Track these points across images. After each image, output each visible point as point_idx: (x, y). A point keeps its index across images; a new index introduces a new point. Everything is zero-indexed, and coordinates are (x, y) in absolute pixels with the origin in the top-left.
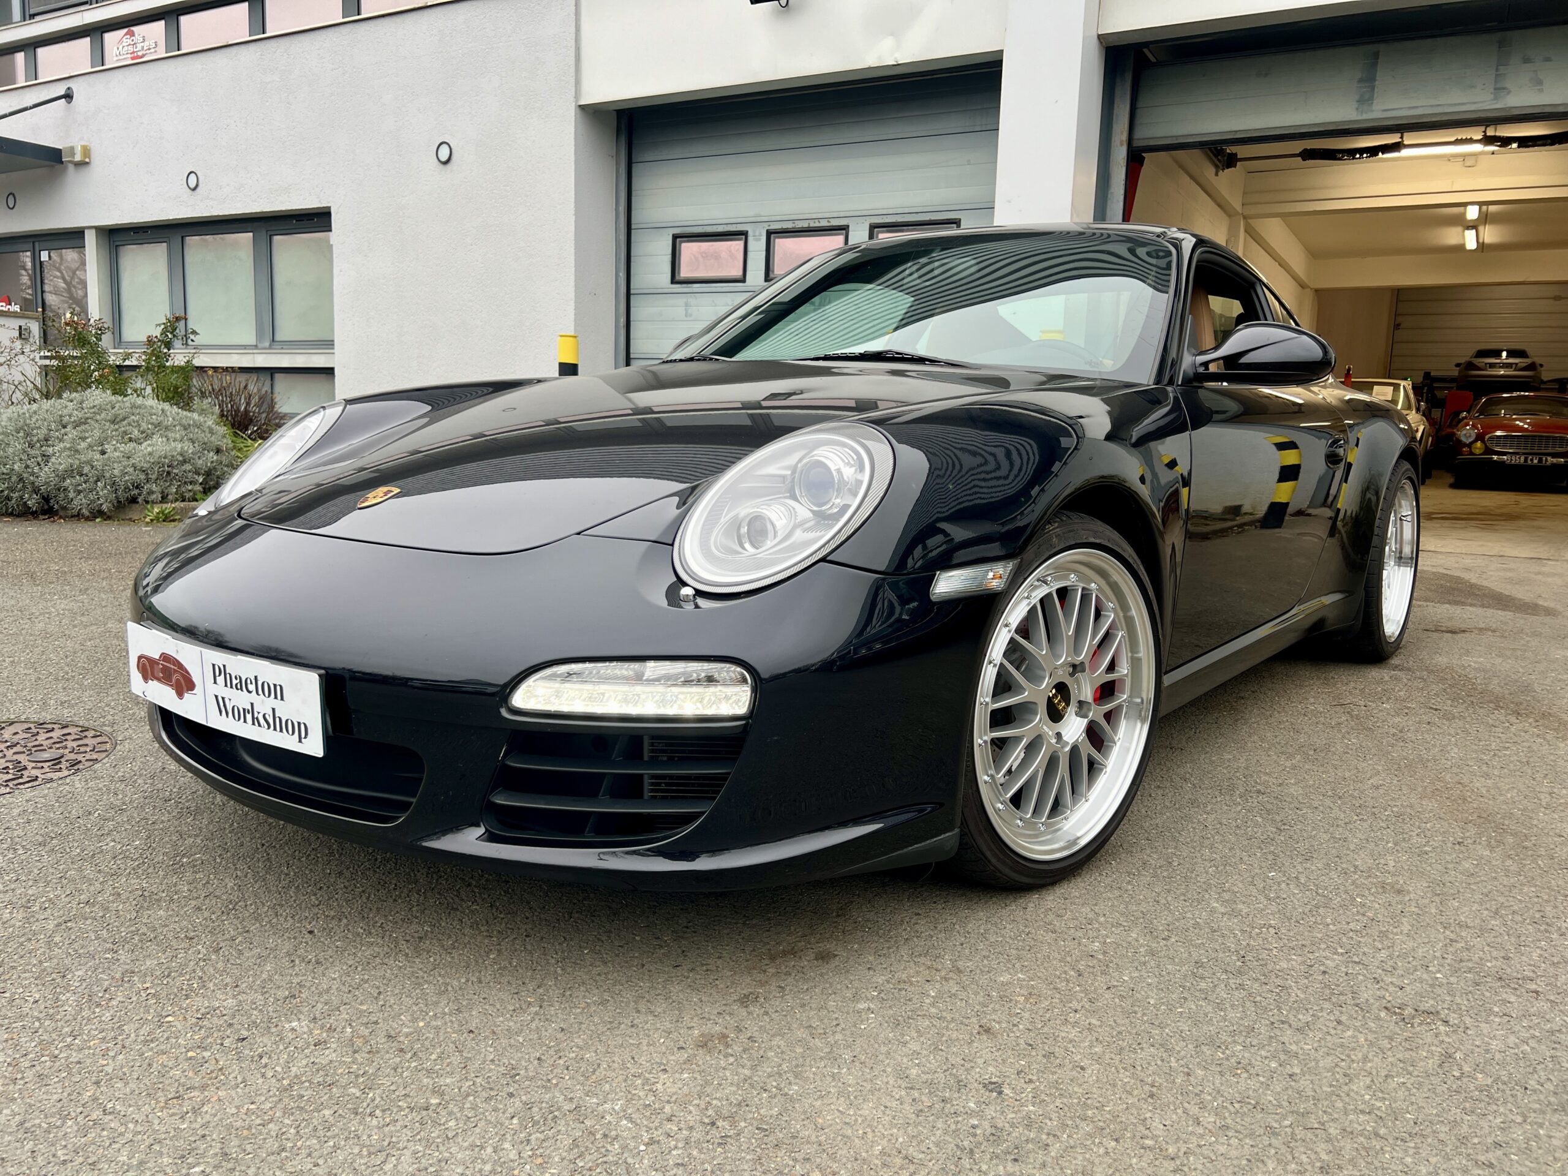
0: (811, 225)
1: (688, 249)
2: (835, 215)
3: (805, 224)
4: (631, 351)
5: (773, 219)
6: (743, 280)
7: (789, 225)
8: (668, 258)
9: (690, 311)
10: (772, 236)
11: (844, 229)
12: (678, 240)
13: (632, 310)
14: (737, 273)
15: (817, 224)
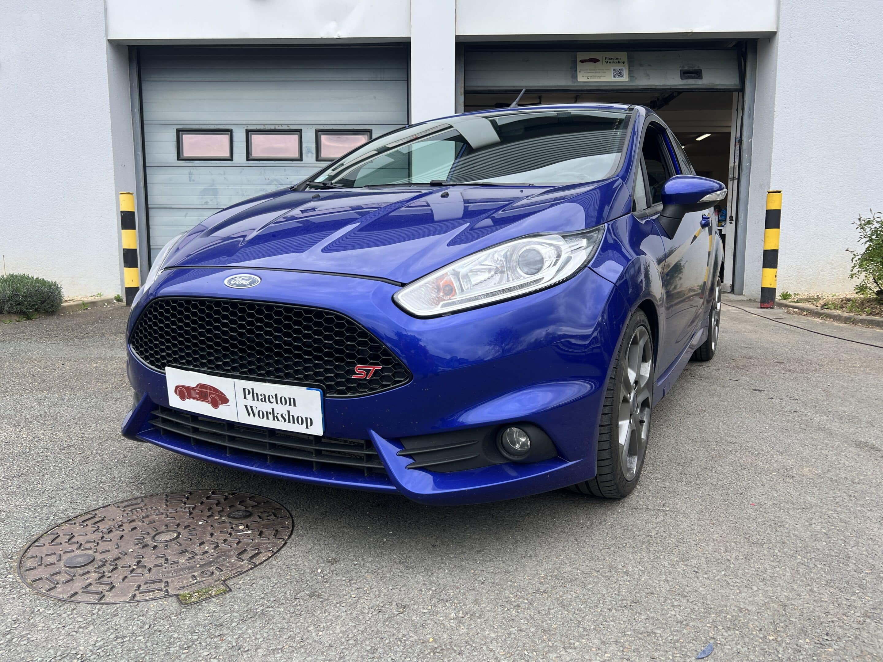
0: (277, 127)
1: (187, 139)
2: (291, 123)
3: (272, 127)
4: (149, 203)
5: (250, 123)
6: (231, 159)
7: (262, 127)
8: (175, 144)
9: (193, 178)
10: (250, 133)
11: (299, 131)
12: (180, 133)
13: (148, 176)
14: (227, 154)
15: (280, 128)
